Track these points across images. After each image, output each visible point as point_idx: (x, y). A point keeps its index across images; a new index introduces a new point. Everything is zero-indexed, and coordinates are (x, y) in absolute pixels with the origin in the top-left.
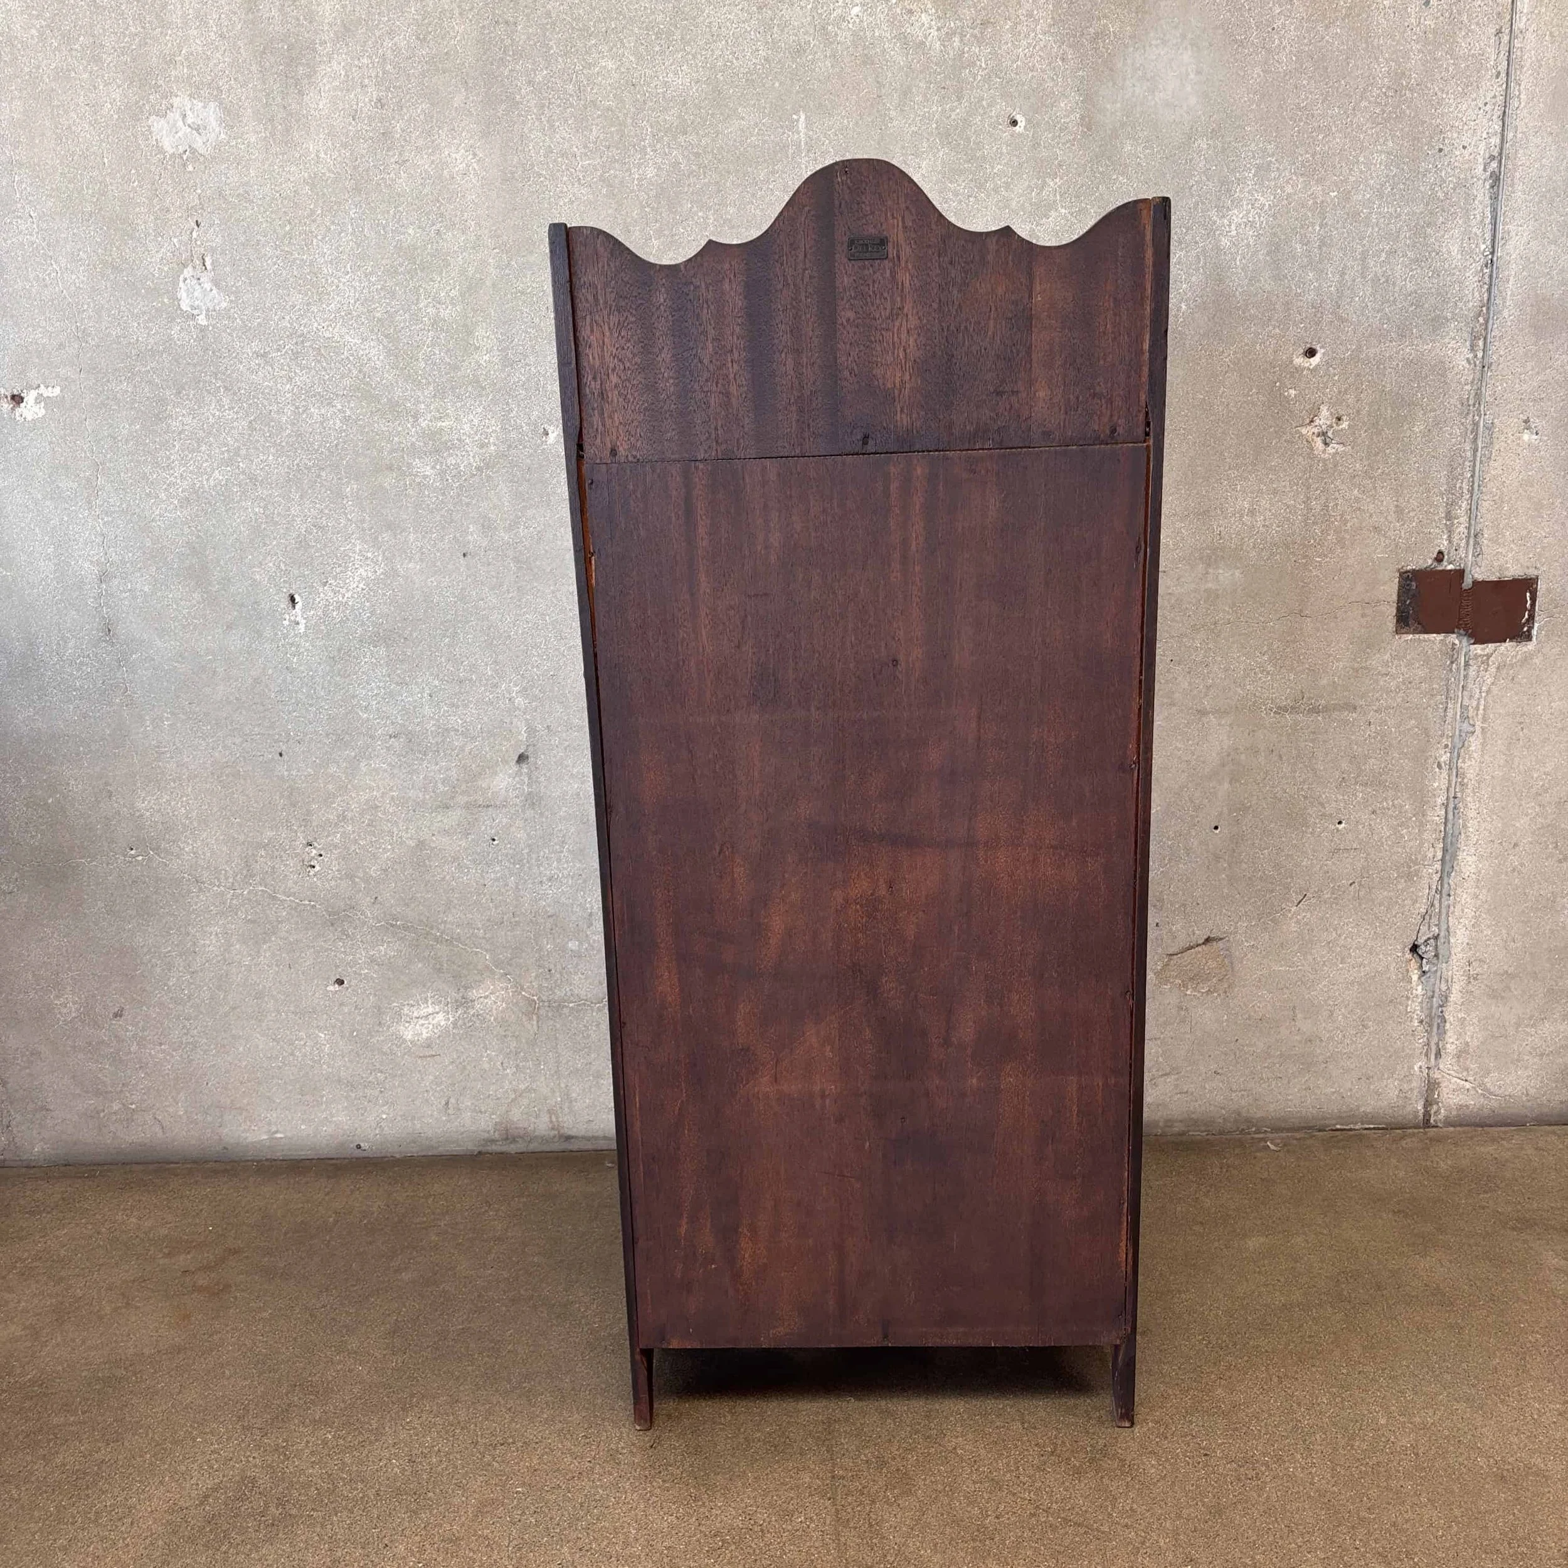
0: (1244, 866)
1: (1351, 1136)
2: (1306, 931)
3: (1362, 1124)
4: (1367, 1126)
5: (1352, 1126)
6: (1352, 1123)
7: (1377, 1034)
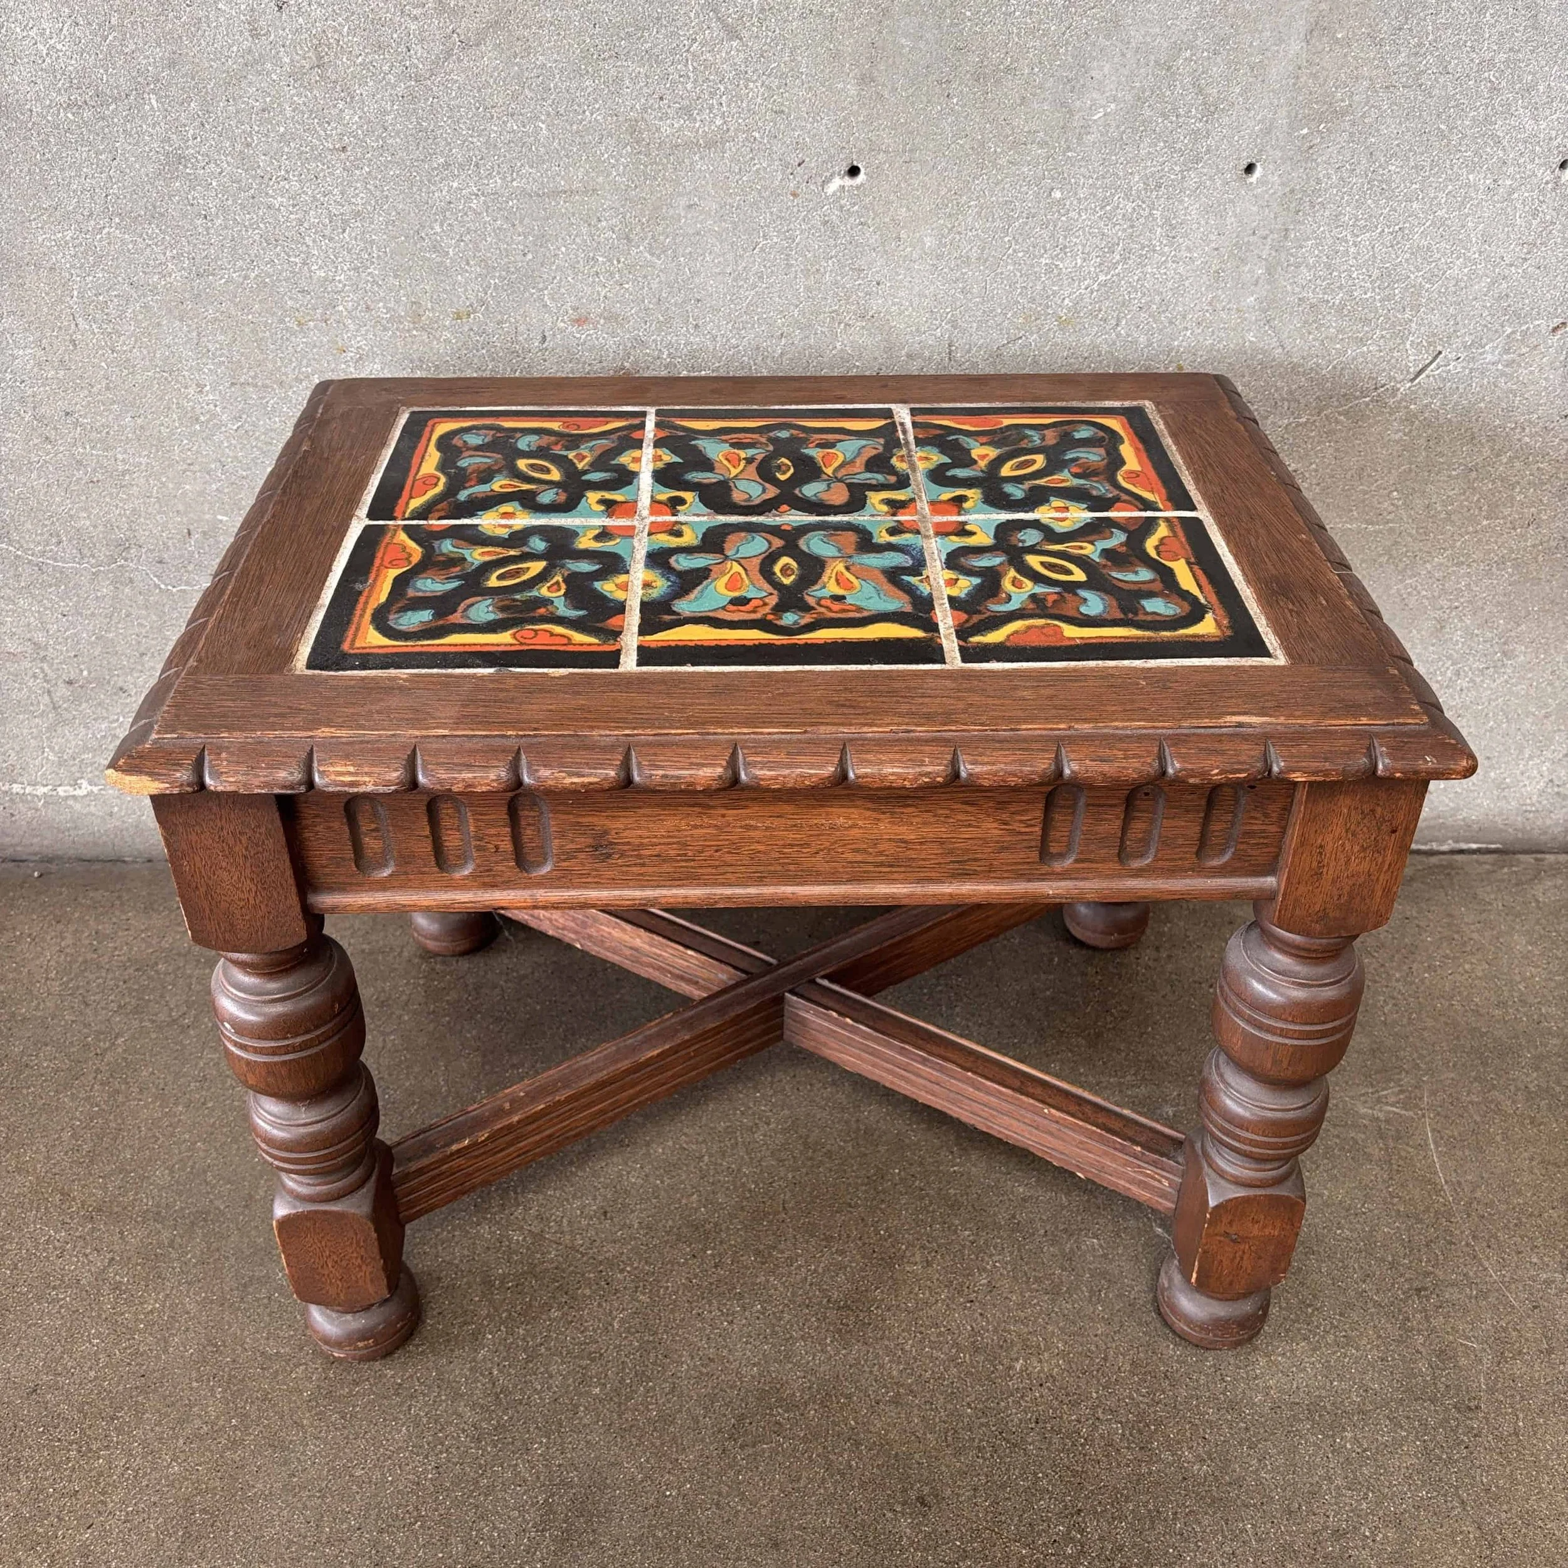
0: (1305, 274)
1: (1431, 869)
2: (1422, 441)
3: (1457, 841)
4: (1464, 846)
5: (1435, 846)
6: (1436, 840)
7: (1531, 670)
